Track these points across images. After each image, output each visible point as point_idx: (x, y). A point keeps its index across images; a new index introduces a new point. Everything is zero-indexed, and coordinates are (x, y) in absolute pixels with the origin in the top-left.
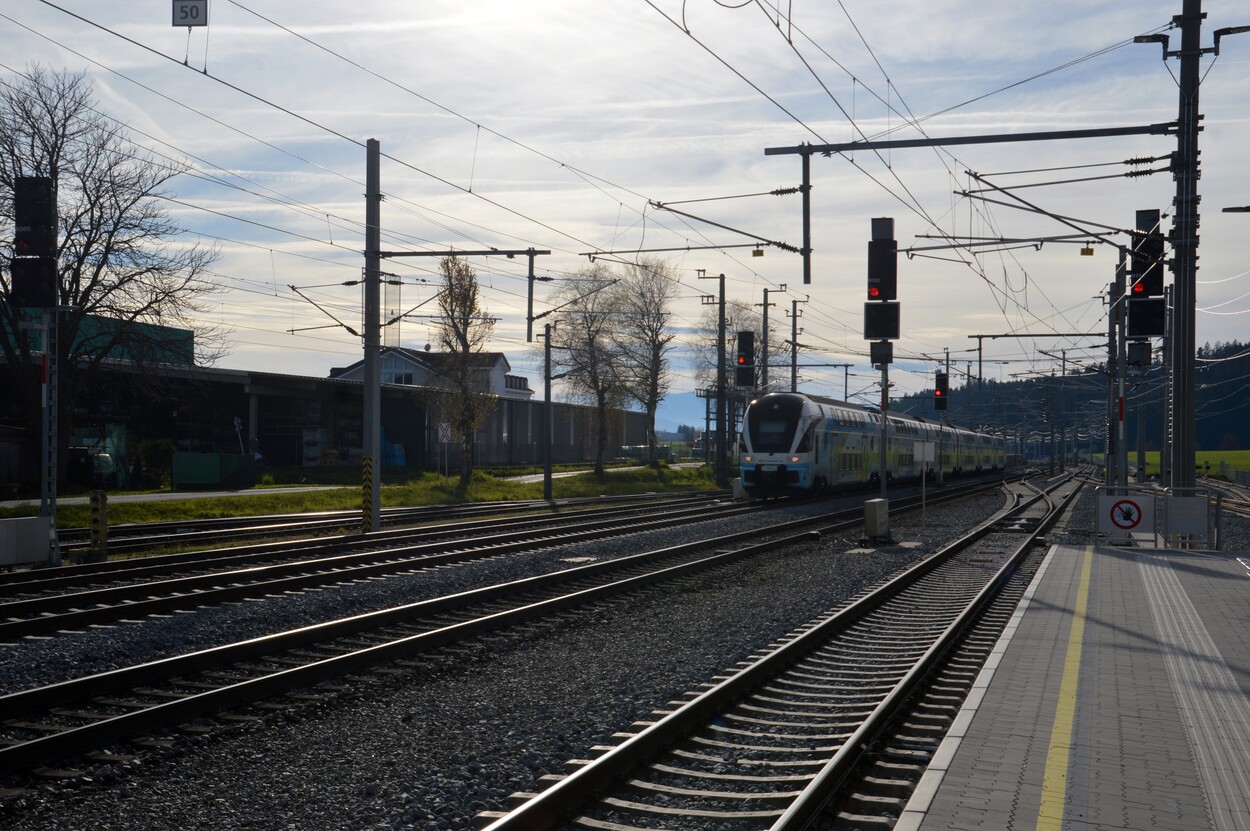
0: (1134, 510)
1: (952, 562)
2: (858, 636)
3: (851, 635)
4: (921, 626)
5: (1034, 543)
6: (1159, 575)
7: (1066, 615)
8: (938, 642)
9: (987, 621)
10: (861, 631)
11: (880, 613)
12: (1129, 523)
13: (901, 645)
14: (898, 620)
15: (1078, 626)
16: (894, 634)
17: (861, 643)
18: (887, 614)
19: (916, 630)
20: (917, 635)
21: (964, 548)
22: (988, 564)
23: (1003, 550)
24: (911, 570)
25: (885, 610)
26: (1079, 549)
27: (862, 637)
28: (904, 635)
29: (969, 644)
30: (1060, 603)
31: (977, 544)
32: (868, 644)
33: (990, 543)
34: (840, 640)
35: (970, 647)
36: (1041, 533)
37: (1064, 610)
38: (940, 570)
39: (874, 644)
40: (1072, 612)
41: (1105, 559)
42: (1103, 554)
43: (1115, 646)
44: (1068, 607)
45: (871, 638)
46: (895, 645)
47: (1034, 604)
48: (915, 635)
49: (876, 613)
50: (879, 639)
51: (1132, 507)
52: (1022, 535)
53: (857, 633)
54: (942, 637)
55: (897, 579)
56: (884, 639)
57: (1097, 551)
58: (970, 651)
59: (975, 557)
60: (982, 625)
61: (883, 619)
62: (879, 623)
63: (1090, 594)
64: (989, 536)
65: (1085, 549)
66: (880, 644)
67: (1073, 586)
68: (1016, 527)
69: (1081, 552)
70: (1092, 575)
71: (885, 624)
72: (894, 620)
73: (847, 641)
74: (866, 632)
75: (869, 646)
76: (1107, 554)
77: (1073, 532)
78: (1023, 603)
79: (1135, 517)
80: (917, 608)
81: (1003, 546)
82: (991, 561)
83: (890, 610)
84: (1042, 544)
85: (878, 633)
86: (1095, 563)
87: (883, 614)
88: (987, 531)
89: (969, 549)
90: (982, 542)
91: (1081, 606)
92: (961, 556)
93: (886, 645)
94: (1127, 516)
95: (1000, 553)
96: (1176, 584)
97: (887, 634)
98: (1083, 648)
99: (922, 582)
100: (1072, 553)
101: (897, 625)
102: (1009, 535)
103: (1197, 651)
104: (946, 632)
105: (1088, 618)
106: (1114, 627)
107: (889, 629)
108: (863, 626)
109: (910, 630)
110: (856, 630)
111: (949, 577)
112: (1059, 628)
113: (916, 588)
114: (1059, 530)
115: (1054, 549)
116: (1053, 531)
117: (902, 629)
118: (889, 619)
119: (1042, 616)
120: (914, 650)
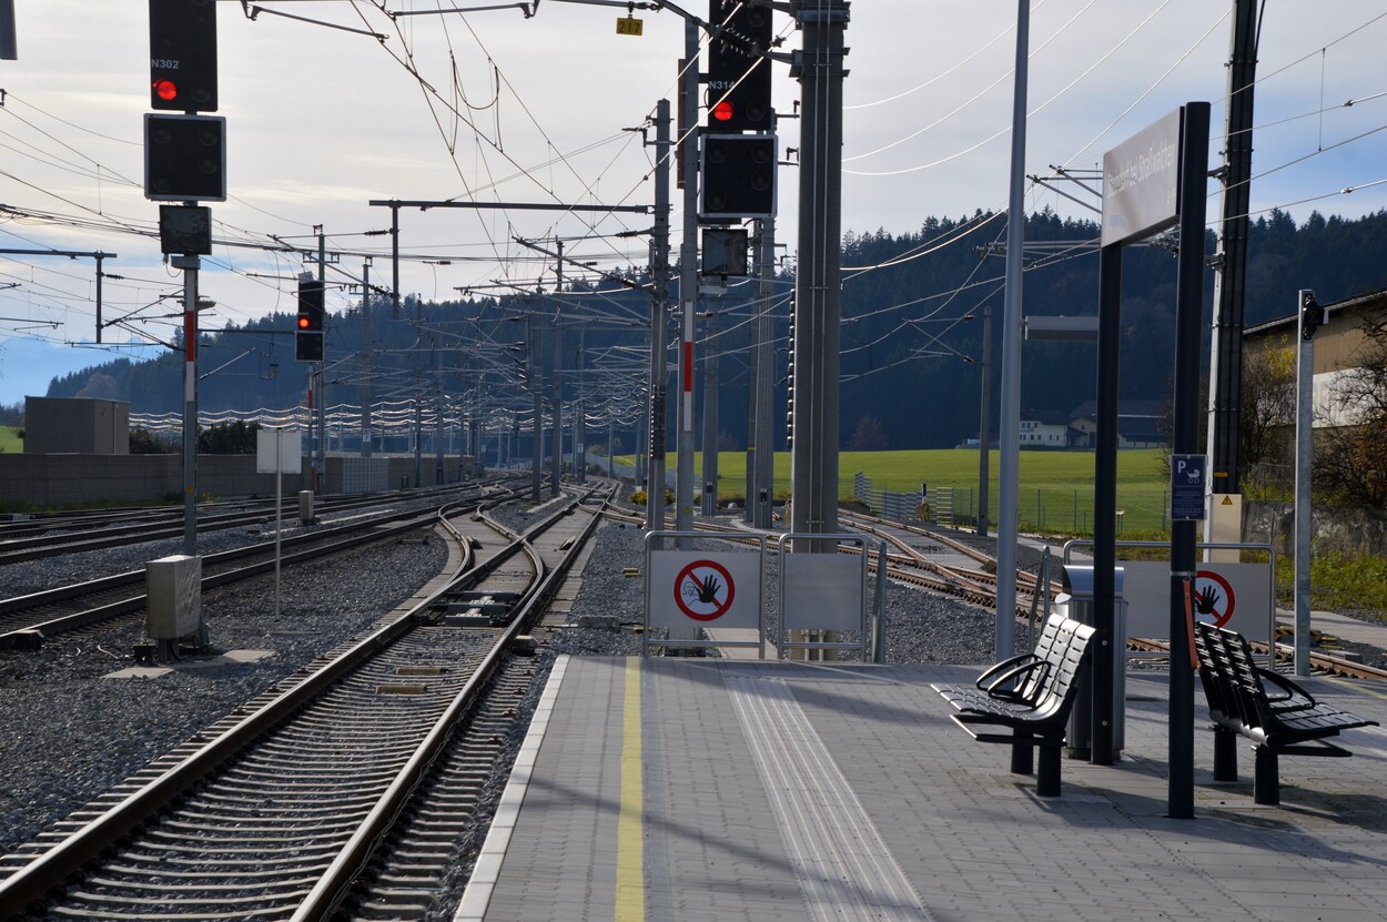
0: (721, 581)
1: (343, 694)
2: (136, 878)
3: (118, 876)
4: (279, 844)
5: (513, 649)
6: (773, 715)
7: (604, 816)
8: (323, 882)
9: (423, 828)
10: (143, 864)
11: (185, 819)
12: (710, 608)
13: (235, 893)
14: (229, 834)
15: (630, 837)
16: (219, 868)
17: (142, 893)
18: (202, 821)
19: (269, 856)
20: (272, 867)
21: (367, 661)
22: (421, 697)
23: (447, 664)
24: (256, 714)
25: (197, 810)
26: (613, 663)
27: (145, 878)
28: (243, 868)
29: (387, 884)
30: (588, 788)
31: (393, 652)
32: (159, 894)
33: (421, 649)
34: (92, 888)
35: (391, 892)
36: (526, 626)
37: (599, 804)
38: (316, 712)
39: (173, 894)
40: (615, 808)
41: (667, 685)
42: (660, 672)
43: (711, 885)
44: (607, 795)
45: (167, 880)
46: (223, 893)
47: (537, 793)
48: (267, 867)
49: (177, 818)
50: (185, 880)
51: (716, 574)
52: (486, 630)
53: (133, 870)
54: (332, 870)
55: (225, 735)
56: (196, 880)
57: (648, 666)
58: (391, 899)
59: (390, 682)
60: (414, 837)
61: (194, 831)
62: (184, 842)
63: (646, 767)
64: (417, 634)
65: (623, 664)
66: (187, 894)
67: (609, 749)
68: (473, 613)
69: (617, 669)
70: (647, 723)
71: (199, 843)
72: (219, 833)
73: (109, 890)
74: (154, 865)
75: (163, 901)
76: (668, 673)
77: (588, 624)
78: (513, 792)
79: (721, 595)
80: (269, 804)
81: (447, 656)
82: (425, 689)
83: (208, 811)
84: (526, 650)
85: (183, 867)
86: (647, 693)
87: (193, 820)
88: (413, 622)
89: (378, 664)
90: (402, 647)
91: (631, 793)
92: (361, 679)
93: (200, 894)
94: (707, 593)
95: (443, 671)
96: (811, 739)
97: (202, 868)
98: (648, 898)
99: (279, 742)
100: (597, 671)
101: (225, 844)
102: (458, 630)
103: (869, 884)
104: (341, 859)
105: (649, 820)
106: (701, 838)
107: (206, 857)
108: (146, 851)
109: (255, 856)
110: (130, 863)
111: (338, 729)
112: (593, 852)
113: (266, 757)
114: (559, 619)
115: (561, 664)
116: (548, 621)
117: (238, 855)
118: (208, 832)
119: (553, 820)
120: (266, 904)
